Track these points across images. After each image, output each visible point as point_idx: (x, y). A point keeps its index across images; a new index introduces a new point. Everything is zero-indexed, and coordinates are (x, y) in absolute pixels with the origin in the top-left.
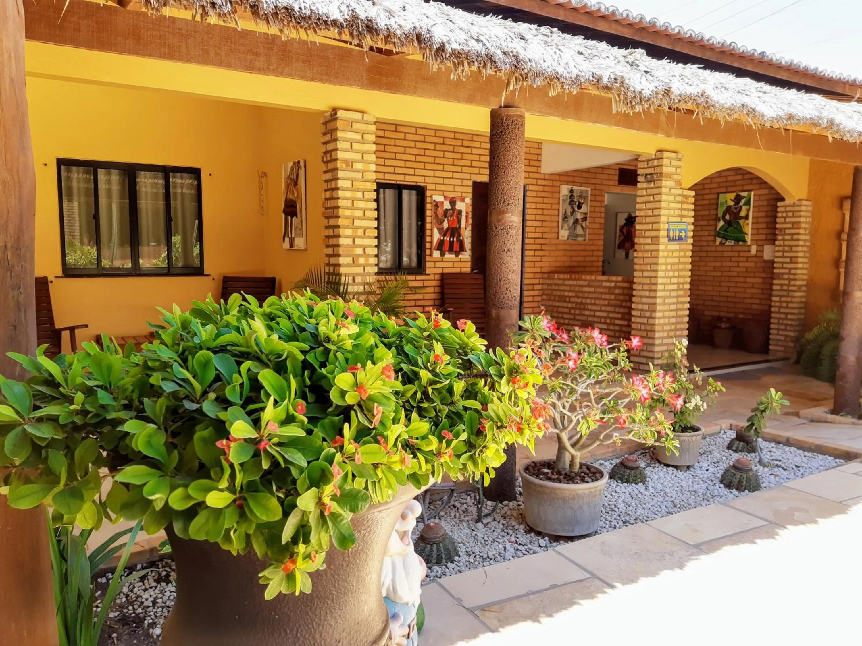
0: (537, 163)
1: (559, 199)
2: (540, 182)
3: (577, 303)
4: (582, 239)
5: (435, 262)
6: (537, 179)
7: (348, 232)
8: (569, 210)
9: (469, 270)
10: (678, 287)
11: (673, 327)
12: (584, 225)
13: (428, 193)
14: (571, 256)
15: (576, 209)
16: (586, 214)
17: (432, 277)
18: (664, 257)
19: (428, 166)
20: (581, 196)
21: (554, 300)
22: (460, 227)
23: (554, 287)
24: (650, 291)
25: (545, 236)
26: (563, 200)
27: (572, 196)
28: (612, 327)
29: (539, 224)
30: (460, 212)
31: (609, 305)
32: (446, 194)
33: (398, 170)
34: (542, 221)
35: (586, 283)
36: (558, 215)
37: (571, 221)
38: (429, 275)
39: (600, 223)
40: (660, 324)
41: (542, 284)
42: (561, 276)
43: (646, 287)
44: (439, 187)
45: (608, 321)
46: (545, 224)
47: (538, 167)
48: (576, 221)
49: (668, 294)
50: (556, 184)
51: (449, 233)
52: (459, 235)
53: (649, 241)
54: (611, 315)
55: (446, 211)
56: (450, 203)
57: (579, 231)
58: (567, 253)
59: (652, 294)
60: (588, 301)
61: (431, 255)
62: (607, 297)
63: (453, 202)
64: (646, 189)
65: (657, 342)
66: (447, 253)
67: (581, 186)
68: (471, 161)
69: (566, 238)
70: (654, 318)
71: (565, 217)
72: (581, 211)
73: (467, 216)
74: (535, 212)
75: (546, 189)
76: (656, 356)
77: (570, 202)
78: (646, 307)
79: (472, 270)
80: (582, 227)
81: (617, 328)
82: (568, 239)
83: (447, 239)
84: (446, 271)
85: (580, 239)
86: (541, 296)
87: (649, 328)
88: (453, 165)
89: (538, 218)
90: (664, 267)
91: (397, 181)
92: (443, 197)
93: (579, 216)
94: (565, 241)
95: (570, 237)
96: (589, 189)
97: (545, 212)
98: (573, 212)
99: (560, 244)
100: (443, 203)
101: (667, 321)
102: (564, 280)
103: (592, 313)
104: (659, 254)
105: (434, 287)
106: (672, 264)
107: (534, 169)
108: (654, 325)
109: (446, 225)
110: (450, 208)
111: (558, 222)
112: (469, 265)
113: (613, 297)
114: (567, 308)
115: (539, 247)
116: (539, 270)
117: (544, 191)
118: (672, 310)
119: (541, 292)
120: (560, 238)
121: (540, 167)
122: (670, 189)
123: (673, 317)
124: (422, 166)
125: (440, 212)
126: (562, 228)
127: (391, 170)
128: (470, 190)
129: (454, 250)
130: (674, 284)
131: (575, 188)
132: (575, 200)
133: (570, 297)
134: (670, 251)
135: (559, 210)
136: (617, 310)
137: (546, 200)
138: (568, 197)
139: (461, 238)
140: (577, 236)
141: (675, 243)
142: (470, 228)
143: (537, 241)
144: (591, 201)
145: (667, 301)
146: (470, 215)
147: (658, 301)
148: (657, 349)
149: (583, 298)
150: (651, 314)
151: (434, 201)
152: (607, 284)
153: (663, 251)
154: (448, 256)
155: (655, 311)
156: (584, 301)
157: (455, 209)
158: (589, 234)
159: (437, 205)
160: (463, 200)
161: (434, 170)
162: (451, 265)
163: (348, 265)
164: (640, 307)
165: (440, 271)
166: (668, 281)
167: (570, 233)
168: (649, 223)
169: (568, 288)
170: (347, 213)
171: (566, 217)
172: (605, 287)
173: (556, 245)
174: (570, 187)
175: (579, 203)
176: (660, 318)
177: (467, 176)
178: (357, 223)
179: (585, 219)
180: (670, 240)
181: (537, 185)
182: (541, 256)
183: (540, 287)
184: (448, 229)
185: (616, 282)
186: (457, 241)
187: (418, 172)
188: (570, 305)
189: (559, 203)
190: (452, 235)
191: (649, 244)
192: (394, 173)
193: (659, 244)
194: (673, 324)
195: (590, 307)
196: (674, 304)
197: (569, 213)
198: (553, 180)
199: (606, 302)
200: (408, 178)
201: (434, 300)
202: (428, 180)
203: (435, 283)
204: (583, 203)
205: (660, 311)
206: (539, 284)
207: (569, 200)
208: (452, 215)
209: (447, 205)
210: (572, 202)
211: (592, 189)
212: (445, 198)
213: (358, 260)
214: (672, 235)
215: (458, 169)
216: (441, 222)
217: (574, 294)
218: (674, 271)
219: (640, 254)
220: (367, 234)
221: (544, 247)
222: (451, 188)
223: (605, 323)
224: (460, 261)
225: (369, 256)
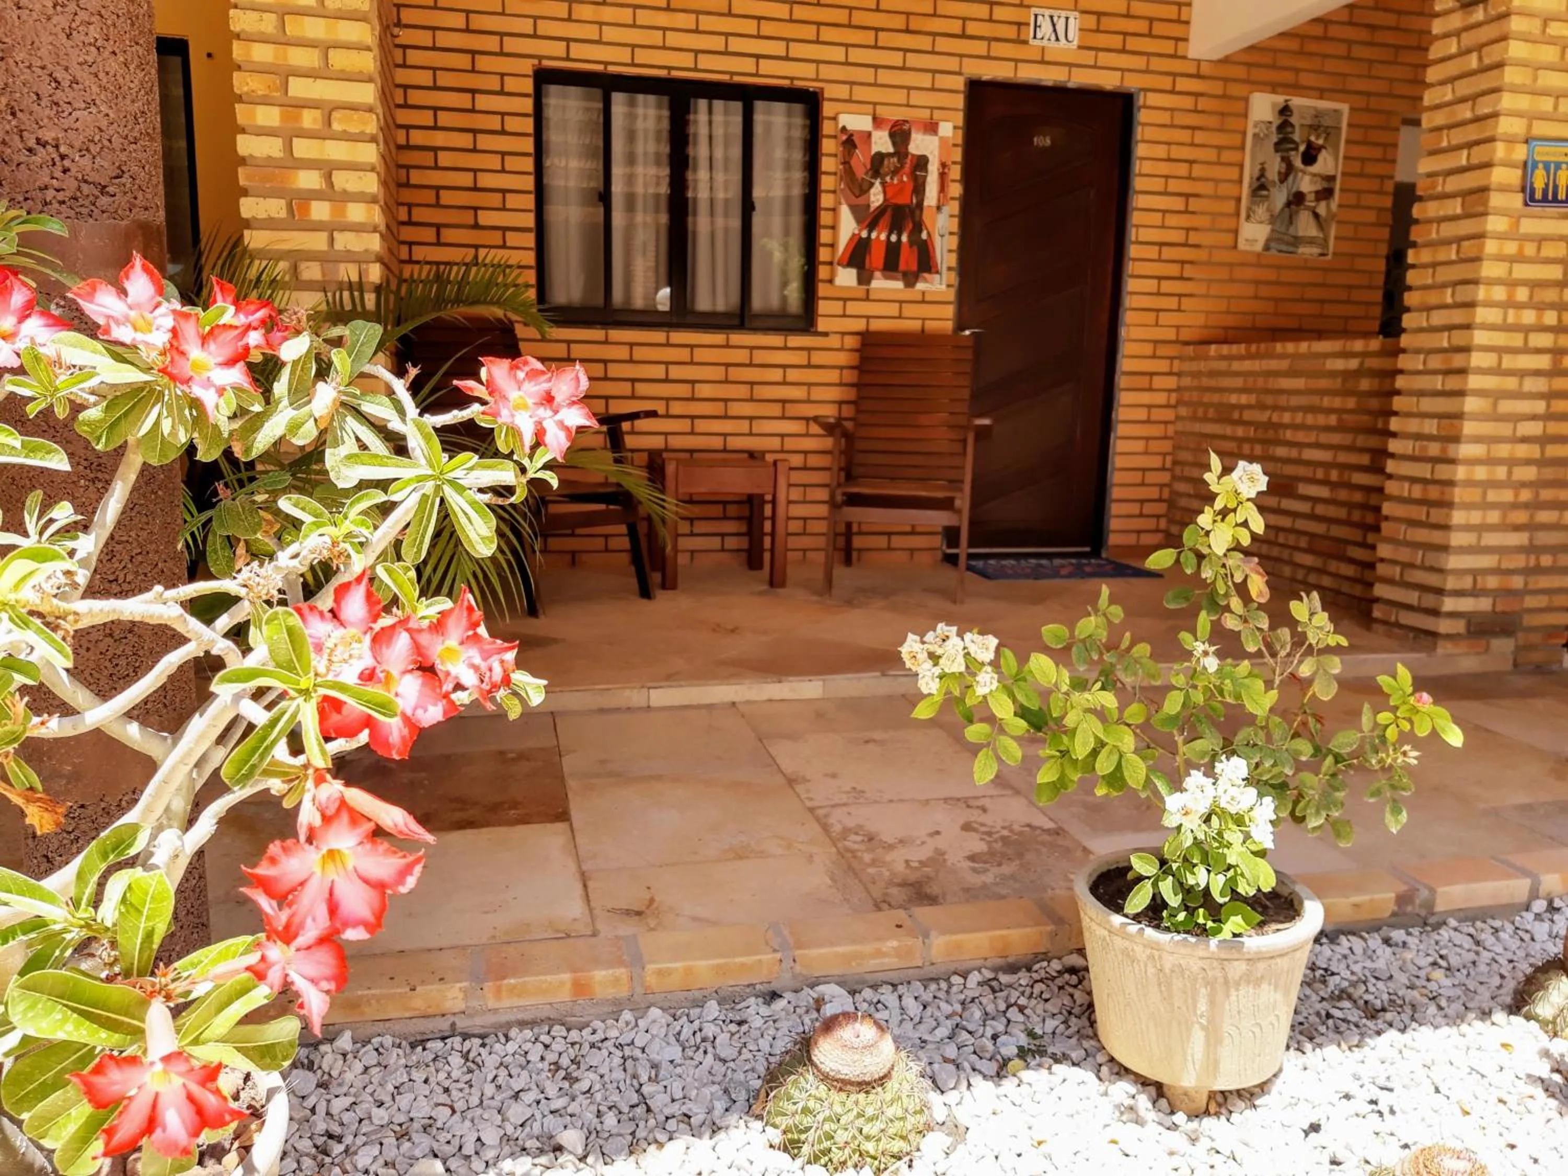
0: (1175, 30)
1: (1244, 133)
2: (1183, 84)
3: (1257, 425)
4: (1315, 250)
5: (845, 300)
6: (1174, 75)
7: (268, 116)
8: (1275, 166)
9: (949, 326)
10: (1555, 362)
11: (1526, 495)
12: (1322, 209)
13: (828, 109)
14: (1277, 300)
15: (1298, 162)
16: (1331, 179)
17: (834, 341)
18: (1500, 258)
19: (828, 34)
20: (1315, 128)
21: (1205, 419)
22: (920, 205)
23: (1206, 382)
24: (1447, 372)
25: (1194, 238)
26: (1255, 136)
27: (1284, 127)
28: (1343, 495)
29: (1177, 204)
30: (922, 163)
31: (1340, 428)
32: (882, 111)
33: (736, 45)
34: (1187, 196)
35: (1284, 365)
36: (1240, 181)
37: (1280, 197)
38: (826, 334)
39: (1380, 210)
40: (1470, 483)
41: (1179, 374)
42: (1225, 349)
43: (1435, 362)
44: (860, 93)
45: (1334, 475)
46: (1194, 204)
47: (1177, 39)
48: (1298, 199)
49: (1511, 383)
50: (1236, 90)
51: (886, 220)
52: (918, 226)
53: (1455, 207)
54: (1343, 458)
55: (880, 158)
56: (892, 135)
57: (1305, 226)
58: (1264, 291)
59: (1452, 383)
60: (1287, 418)
61: (831, 281)
62: (1337, 402)
63: (900, 135)
64: (1457, 33)
65: (1457, 539)
66: (878, 274)
67: (1321, 98)
68: (964, 19)
69: (1259, 247)
70: (1453, 461)
71: (1260, 187)
72: (1316, 168)
73: (943, 176)
74: (1163, 168)
75: (1203, 104)
76: (1451, 583)
77: (1277, 145)
78: (1430, 427)
79: (960, 326)
80: (1316, 216)
81: (1358, 497)
82: (1267, 248)
83: (880, 235)
84: (876, 325)
85: (1306, 251)
86: (1175, 407)
87: (1434, 493)
88: (907, 31)
89: (1173, 186)
90: (1499, 293)
91: (732, 74)
92: (869, 119)
93: (1307, 185)
94: (1259, 255)
95: (1273, 245)
96: (1345, 108)
97: (1197, 170)
98: (1288, 171)
99: (1242, 264)
100: (869, 134)
101: (1501, 473)
102: (1229, 358)
103: (1294, 453)
104: (1482, 247)
105: (841, 368)
106: (1535, 285)
107: (1167, 47)
108: (1451, 483)
109: (876, 197)
110: (891, 150)
111: (1239, 200)
112: (949, 311)
113: (1351, 403)
114: (1234, 438)
115: (1174, 270)
116: (1171, 335)
117: (1196, 111)
118: (1525, 440)
119: (1174, 396)
120: (1242, 245)
121: (1186, 40)
122: (1545, 23)
123: (1528, 462)
124: (809, 32)
125: (861, 160)
126: (1248, 217)
127: (717, 43)
128: (959, 101)
129: (902, 266)
130: (1539, 351)
131: (1297, 102)
132: (1296, 137)
133: (1242, 408)
134: (1527, 238)
135: (1241, 166)
136: (1361, 441)
137: (1200, 137)
138: (1274, 128)
139: (924, 236)
140: (1297, 241)
141: (1552, 210)
142: (954, 207)
143: (1167, 253)
144: (1348, 142)
145: (1506, 406)
146: (955, 172)
147: (1471, 404)
148: (1454, 562)
149: (1275, 408)
150: (1444, 450)
151: (844, 129)
152: (1339, 364)
153: (1501, 237)
154: (879, 283)
155: (1456, 439)
156: (1275, 418)
157: (907, 154)
158: (1336, 238)
159: (850, 142)
160: (931, 127)
161: (847, 46)
162: (893, 309)
163: (270, 224)
164: (1413, 426)
165: (860, 325)
166: (1517, 340)
167: (1273, 231)
168: (1459, 148)
169: (1238, 382)
170: (262, 53)
171: (1263, 187)
172: (1333, 374)
173: (1231, 265)
174: (1280, 99)
175: (1310, 145)
176: (1473, 462)
177: (952, 64)
178: (299, 88)
179: (1325, 194)
180: (1530, 198)
181: (1173, 92)
182: (1180, 296)
183: (1172, 382)
184: (882, 210)
185: (1364, 355)
186: (911, 242)
187: (797, 50)
188: (1240, 432)
189: (1242, 148)
190: (896, 226)
191: (1455, 218)
192: (726, 53)
193: (1485, 214)
194: (1523, 485)
195: (1289, 435)
196: (1534, 417)
197: (1272, 174)
198: (1226, 80)
199: (1333, 420)
200: (766, 67)
201: (840, 403)
202: (827, 72)
203: (842, 358)
204: (1319, 149)
205: (1477, 439)
206: (1170, 374)
207: (1275, 138)
208: (896, 172)
209: (882, 143)
210: (1284, 143)
211: (1352, 109)
212: (877, 122)
213: (306, 210)
214: (1539, 184)
215: (924, 42)
216: (863, 189)
217: (1252, 399)
218: (1541, 307)
219: (1425, 256)
220: (336, 126)
221: (1188, 271)
222: (899, 96)
223: (1325, 482)
224: (923, 302)
225: (347, 197)
